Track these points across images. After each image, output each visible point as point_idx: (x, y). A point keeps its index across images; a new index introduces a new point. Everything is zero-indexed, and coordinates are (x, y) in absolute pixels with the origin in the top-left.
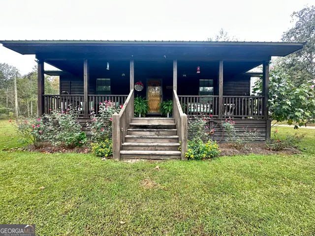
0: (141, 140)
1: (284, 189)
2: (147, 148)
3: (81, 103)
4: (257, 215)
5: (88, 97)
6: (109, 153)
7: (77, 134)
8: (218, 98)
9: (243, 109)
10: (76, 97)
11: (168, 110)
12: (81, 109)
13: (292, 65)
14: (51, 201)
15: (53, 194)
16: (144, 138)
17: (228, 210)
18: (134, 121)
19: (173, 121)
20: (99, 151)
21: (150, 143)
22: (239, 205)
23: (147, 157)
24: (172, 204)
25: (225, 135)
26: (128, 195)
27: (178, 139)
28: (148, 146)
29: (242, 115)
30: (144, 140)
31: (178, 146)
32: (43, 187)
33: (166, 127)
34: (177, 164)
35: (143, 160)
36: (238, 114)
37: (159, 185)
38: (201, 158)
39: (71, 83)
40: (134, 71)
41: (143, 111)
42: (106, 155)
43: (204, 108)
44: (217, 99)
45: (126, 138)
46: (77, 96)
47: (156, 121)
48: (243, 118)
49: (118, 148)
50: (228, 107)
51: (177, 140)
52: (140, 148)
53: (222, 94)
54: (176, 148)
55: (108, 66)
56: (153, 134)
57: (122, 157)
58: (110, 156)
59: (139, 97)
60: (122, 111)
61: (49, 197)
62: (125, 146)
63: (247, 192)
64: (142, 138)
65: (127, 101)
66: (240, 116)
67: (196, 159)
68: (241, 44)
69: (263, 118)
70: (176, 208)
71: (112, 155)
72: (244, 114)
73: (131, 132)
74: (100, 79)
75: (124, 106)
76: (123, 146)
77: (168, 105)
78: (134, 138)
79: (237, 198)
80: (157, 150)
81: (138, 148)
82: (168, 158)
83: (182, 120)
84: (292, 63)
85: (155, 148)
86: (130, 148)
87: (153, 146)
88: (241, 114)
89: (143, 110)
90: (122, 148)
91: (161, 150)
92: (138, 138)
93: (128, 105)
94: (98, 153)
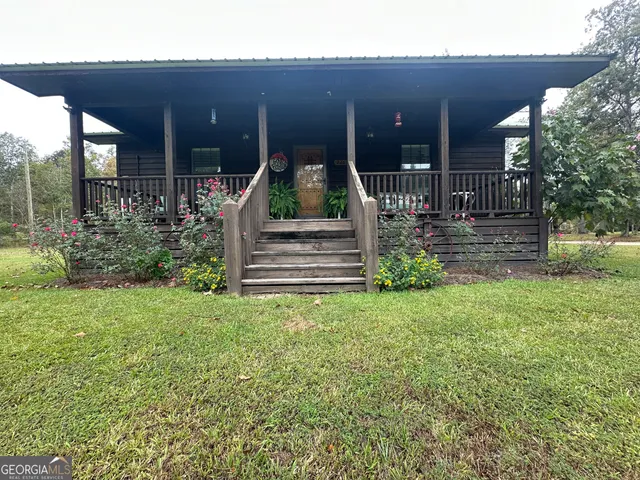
0: (284, 259)
1: (577, 326)
2: (297, 272)
3: (162, 198)
4: (521, 362)
5: (176, 180)
6: (219, 283)
7: (155, 250)
8: (439, 175)
9: (490, 198)
10: (151, 182)
11: (339, 207)
12: (162, 209)
13: (590, 119)
14: (98, 352)
15: (104, 343)
16: (291, 255)
17: (462, 356)
18: (268, 225)
19: (349, 224)
20: (199, 280)
21: (302, 263)
22: (483, 350)
23: (297, 289)
24: (348, 352)
25: (455, 250)
26: (257, 342)
27: (359, 254)
28: (300, 270)
29: (490, 210)
30: (289, 259)
31: (361, 268)
32: (82, 333)
33: (334, 235)
34: (357, 299)
35: (289, 295)
36: (481, 208)
37: (320, 326)
38: (406, 285)
39: (139, 158)
40: (268, 131)
41: (288, 211)
42: (214, 287)
43: (411, 201)
44: (437, 177)
45: (253, 256)
46: (153, 179)
47: (313, 226)
48: (492, 216)
49: (238, 272)
50: (461, 199)
51: (357, 258)
52: (282, 272)
53: (447, 167)
54: (356, 271)
55: (214, 118)
56: (308, 248)
57: (245, 289)
58: (221, 289)
59: (279, 183)
60: (244, 199)
61: (95, 348)
62: (251, 270)
63: (500, 331)
64: (285, 254)
65: (254, 182)
66: (484, 211)
67: (397, 289)
68: (483, 61)
69: (531, 213)
70: (354, 356)
71: (225, 288)
72: (494, 208)
73: (264, 245)
74: (198, 149)
75: (248, 191)
76: (247, 270)
77: (338, 198)
78: (271, 255)
79: (480, 340)
80: (317, 277)
81: (278, 273)
82: (341, 291)
83: (367, 211)
84: (590, 116)
85: (313, 272)
86: (262, 273)
87: (310, 269)
88: (487, 208)
89: (287, 207)
90: (245, 274)
91: (325, 276)
92: (277, 255)
93: (255, 189)
94: (197, 284)
